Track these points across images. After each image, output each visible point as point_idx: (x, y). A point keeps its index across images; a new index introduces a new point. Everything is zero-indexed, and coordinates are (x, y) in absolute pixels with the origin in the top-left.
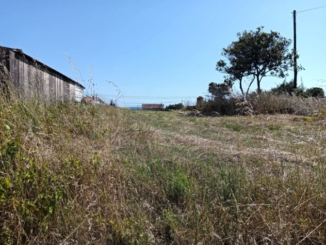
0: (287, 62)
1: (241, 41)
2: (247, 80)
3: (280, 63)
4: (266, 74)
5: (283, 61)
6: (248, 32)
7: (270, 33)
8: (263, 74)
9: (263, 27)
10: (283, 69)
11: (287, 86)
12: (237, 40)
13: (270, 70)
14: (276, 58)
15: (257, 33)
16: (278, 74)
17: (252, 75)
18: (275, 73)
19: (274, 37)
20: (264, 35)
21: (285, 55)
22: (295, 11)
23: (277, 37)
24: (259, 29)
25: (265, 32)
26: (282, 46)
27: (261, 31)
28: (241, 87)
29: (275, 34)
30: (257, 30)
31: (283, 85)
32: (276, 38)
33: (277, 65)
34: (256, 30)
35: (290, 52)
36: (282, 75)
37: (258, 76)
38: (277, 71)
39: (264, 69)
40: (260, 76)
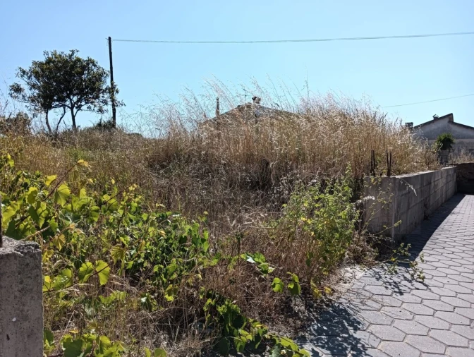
0: (106, 96)
1: (49, 61)
2: (54, 114)
3: (97, 97)
4: (82, 108)
5: (101, 95)
6: (58, 53)
7: (86, 59)
8: (79, 108)
9: (77, 51)
10: (102, 104)
11: (104, 125)
12: (43, 59)
13: (86, 103)
14: (93, 90)
15: (70, 56)
16: (96, 109)
17: (62, 108)
18: (92, 108)
19: (90, 65)
20: (79, 60)
21: (104, 88)
22: (110, 38)
23: (95, 66)
24: (73, 52)
25: (80, 57)
26: (99, 77)
27: (75, 55)
28: (47, 123)
29: (90, 61)
30: (71, 53)
31: (100, 125)
32: (93, 67)
33: (95, 99)
34: (68, 52)
35: (109, 84)
36: (101, 111)
37: (72, 109)
38: (95, 106)
39: (79, 100)
40: (75, 110)
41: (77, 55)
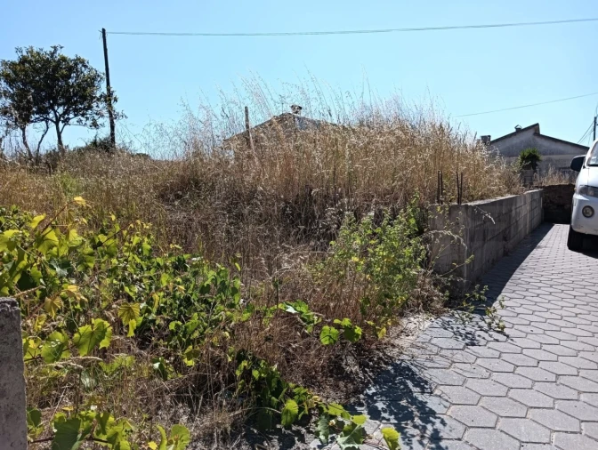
0: (101, 106)
1: (23, 61)
3: (90, 107)
4: (71, 122)
5: (94, 105)
6: (35, 50)
7: (73, 57)
8: (66, 122)
9: (61, 48)
10: (96, 117)
11: (100, 144)
12: (15, 58)
13: (76, 115)
14: (84, 98)
15: (52, 54)
16: (89, 122)
17: (44, 122)
18: (84, 122)
19: (80, 66)
20: (64, 59)
21: (98, 95)
22: (104, 30)
23: (86, 66)
24: (55, 48)
25: (65, 55)
26: (92, 81)
27: (58, 52)
28: (25, 143)
29: (79, 61)
30: (52, 50)
31: (95, 143)
32: (83, 69)
33: (87, 110)
34: (48, 49)
35: (104, 89)
36: (95, 125)
37: (57, 123)
38: (87, 119)
39: (66, 112)
40: (61, 125)
41: (61, 53)
